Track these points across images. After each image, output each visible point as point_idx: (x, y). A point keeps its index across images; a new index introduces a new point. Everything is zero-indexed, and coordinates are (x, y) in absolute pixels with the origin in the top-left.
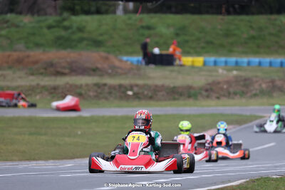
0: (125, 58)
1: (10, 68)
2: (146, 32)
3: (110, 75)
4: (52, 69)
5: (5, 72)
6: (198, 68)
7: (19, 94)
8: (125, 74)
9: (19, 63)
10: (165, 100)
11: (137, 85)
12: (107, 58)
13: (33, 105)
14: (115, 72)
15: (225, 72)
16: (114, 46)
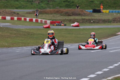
0: (87, 11)
1: (55, 14)
2: (91, 3)
4: (67, 14)
6: (108, 13)
7: (61, 22)
8: (88, 15)
9: (57, 12)
10: (102, 23)
11: (94, 19)
12: (82, 11)
13: (65, 25)
14: (85, 15)
15: (116, 15)
16: (82, 7)
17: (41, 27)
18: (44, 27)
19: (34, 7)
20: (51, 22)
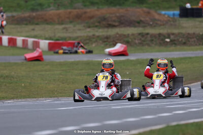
0: (163, 12)
1: (71, 22)
3: (152, 26)
4: (104, 23)
5: (67, 26)
8: (163, 25)
9: (78, 18)
10: (196, 45)
11: (173, 34)
12: (149, 13)
13: (90, 52)
14: (155, 23)
16: (154, 3)
17: (17, 59)
18: (26, 59)
19: (19, 5)
20: (49, 43)
